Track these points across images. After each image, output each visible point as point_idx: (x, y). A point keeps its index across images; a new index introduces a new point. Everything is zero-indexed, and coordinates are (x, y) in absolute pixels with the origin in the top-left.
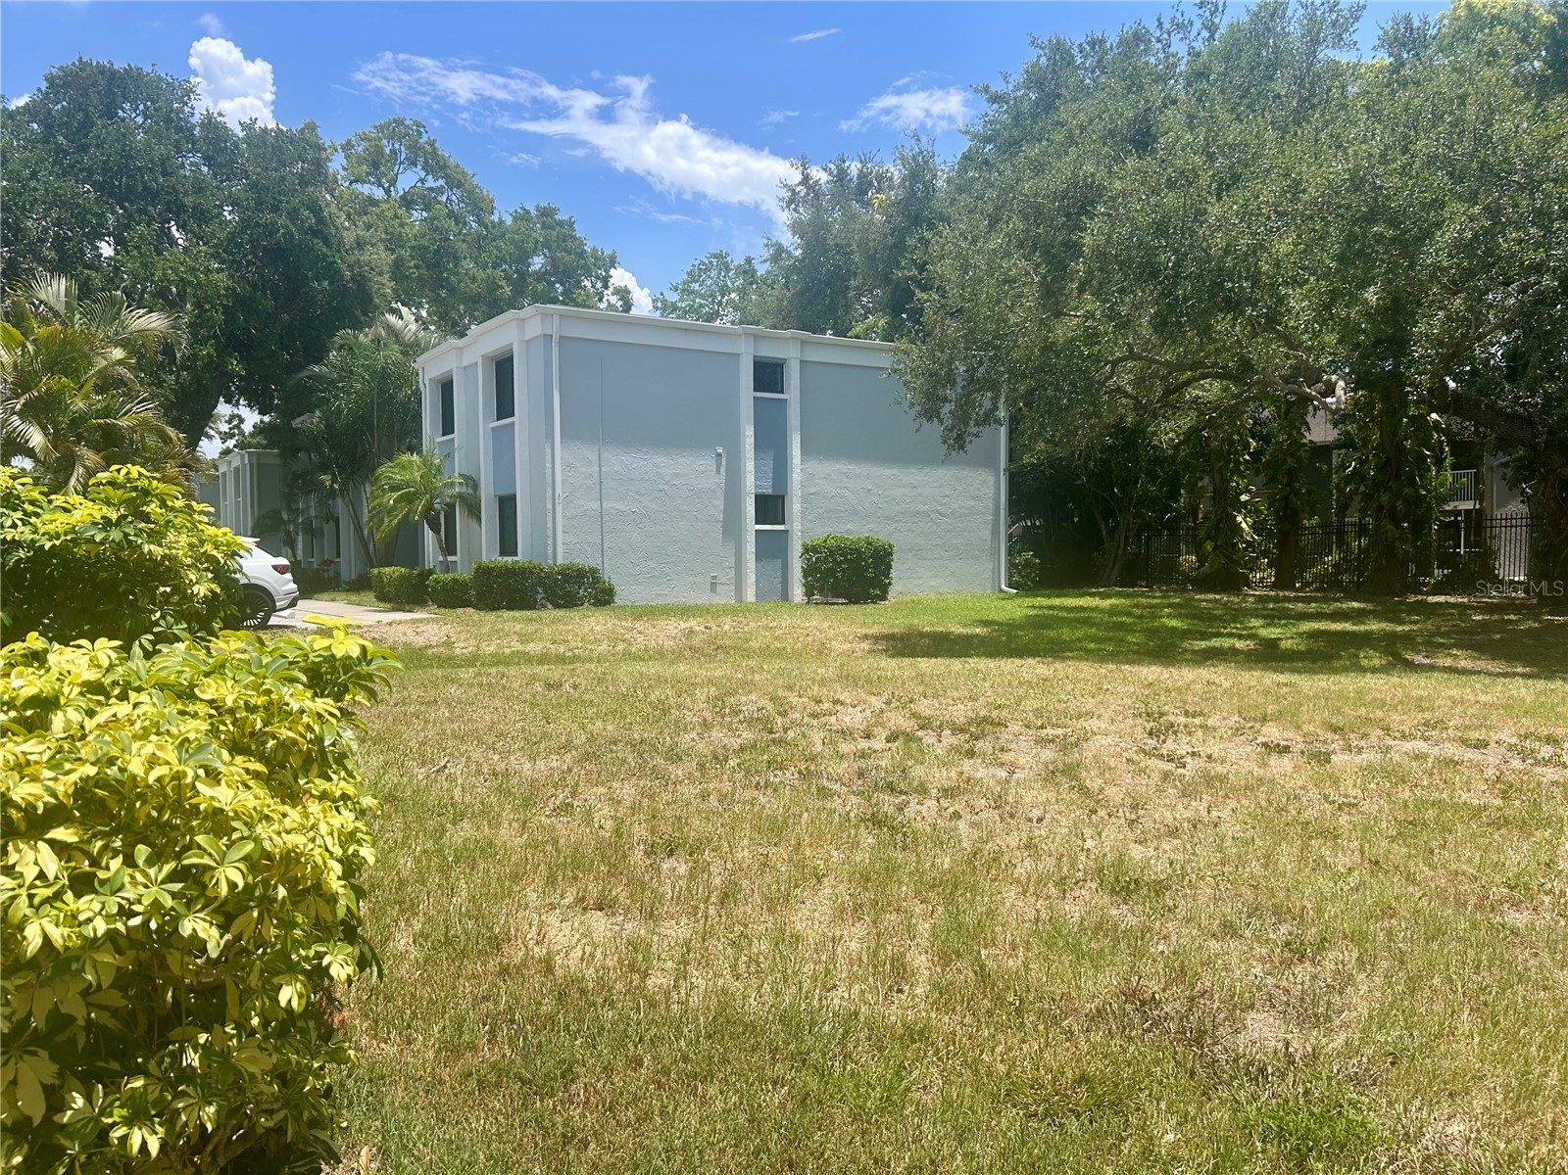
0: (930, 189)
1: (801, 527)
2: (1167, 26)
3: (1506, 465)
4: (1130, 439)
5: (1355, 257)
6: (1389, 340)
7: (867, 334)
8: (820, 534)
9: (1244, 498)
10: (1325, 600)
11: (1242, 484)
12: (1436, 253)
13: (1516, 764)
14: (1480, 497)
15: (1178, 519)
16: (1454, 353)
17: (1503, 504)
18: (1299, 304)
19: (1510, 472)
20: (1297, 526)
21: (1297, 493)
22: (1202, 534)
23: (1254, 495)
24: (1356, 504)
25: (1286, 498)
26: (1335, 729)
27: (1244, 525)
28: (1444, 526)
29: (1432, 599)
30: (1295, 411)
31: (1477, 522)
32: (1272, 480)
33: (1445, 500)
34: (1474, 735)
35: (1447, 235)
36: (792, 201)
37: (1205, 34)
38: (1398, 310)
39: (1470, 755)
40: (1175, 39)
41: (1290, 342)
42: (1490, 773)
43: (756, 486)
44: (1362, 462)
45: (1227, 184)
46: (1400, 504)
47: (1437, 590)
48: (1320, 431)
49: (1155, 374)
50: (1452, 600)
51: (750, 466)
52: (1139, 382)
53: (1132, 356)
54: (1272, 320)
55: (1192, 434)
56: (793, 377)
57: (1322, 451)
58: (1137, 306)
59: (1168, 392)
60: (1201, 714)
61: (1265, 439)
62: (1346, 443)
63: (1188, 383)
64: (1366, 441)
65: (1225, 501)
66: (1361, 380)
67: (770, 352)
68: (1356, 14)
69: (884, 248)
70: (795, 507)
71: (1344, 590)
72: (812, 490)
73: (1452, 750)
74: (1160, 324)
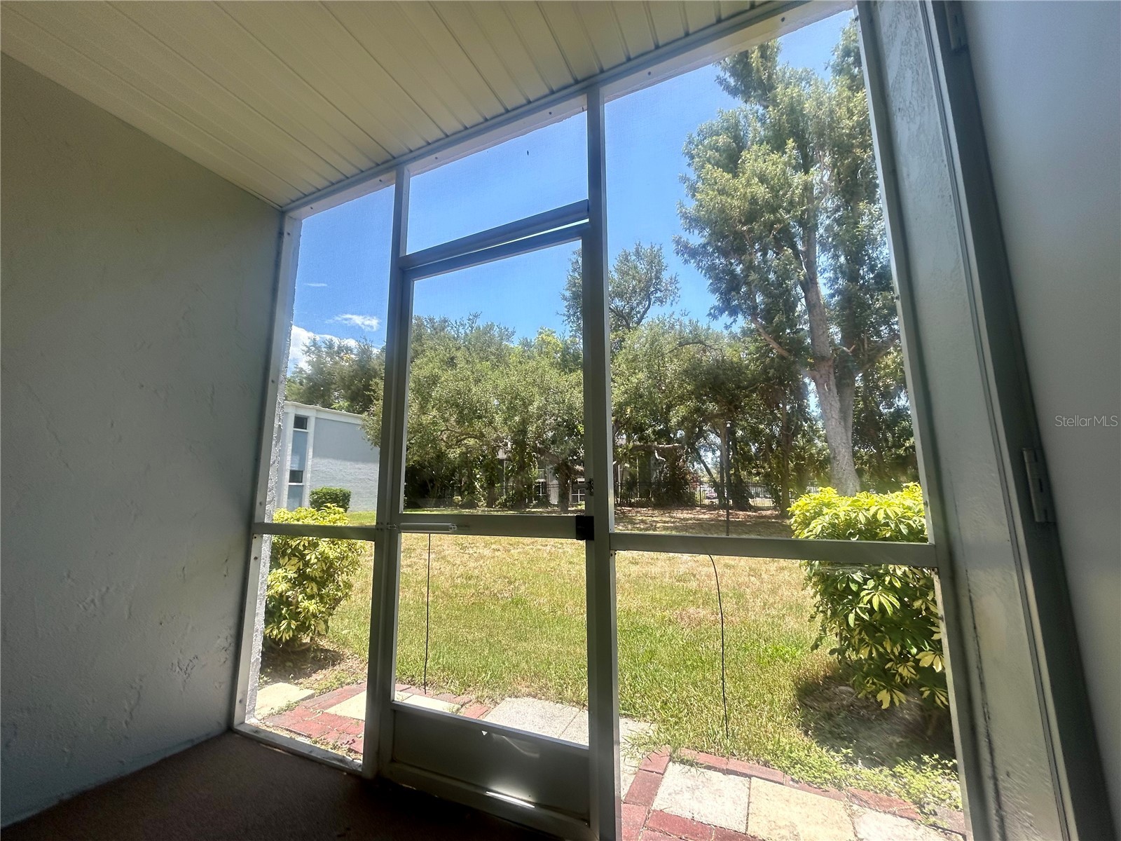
0: (369, 357)
1: (310, 484)
2: (458, 324)
3: (552, 468)
4: (441, 456)
5: (512, 409)
6: (522, 431)
7: (340, 408)
8: (318, 488)
9: (478, 476)
10: (503, 511)
11: (477, 471)
12: (533, 409)
13: (554, 549)
14: (545, 478)
15: (455, 483)
16: (539, 436)
17: (552, 481)
18: (498, 419)
19: (553, 471)
20: (493, 485)
21: (494, 475)
22: (463, 489)
23: (481, 475)
24: (512, 479)
25: (490, 477)
26: (511, 545)
27: (478, 486)
28: (536, 487)
29: (533, 510)
30: (494, 450)
31: (545, 485)
32: (487, 471)
33: (536, 478)
34: (544, 544)
35: (536, 404)
36: (308, 352)
37: (470, 328)
38: (524, 422)
39: (543, 548)
40: (461, 328)
41: (496, 429)
42: (548, 551)
43: (291, 467)
44: (514, 466)
45: (477, 381)
46: (524, 479)
47: (534, 507)
48: (501, 455)
49: (454, 435)
50: (538, 510)
51: (289, 458)
52: (448, 438)
53: (448, 429)
54: (491, 423)
55: (462, 454)
56: (311, 424)
57: (501, 461)
58: (451, 415)
59: (457, 442)
60: (474, 543)
61: (484, 456)
62: (509, 459)
63: (464, 439)
64: (514, 459)
65: (472, 477)
66: (515, 442)
67: (302, 413)
68: (513, 333)
69: (349, 376)
70: (308, 476)
71: (507, 507)
72: (315, 469)
73: (539, 547)
74: (458, 422)
